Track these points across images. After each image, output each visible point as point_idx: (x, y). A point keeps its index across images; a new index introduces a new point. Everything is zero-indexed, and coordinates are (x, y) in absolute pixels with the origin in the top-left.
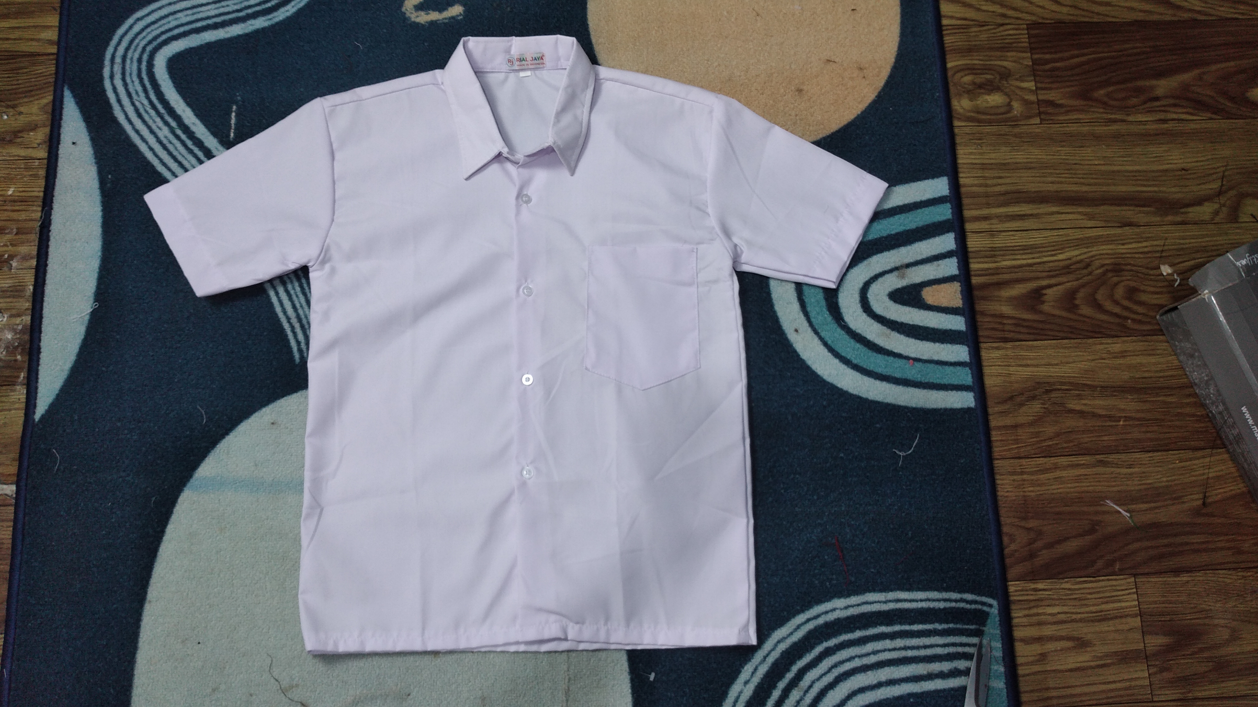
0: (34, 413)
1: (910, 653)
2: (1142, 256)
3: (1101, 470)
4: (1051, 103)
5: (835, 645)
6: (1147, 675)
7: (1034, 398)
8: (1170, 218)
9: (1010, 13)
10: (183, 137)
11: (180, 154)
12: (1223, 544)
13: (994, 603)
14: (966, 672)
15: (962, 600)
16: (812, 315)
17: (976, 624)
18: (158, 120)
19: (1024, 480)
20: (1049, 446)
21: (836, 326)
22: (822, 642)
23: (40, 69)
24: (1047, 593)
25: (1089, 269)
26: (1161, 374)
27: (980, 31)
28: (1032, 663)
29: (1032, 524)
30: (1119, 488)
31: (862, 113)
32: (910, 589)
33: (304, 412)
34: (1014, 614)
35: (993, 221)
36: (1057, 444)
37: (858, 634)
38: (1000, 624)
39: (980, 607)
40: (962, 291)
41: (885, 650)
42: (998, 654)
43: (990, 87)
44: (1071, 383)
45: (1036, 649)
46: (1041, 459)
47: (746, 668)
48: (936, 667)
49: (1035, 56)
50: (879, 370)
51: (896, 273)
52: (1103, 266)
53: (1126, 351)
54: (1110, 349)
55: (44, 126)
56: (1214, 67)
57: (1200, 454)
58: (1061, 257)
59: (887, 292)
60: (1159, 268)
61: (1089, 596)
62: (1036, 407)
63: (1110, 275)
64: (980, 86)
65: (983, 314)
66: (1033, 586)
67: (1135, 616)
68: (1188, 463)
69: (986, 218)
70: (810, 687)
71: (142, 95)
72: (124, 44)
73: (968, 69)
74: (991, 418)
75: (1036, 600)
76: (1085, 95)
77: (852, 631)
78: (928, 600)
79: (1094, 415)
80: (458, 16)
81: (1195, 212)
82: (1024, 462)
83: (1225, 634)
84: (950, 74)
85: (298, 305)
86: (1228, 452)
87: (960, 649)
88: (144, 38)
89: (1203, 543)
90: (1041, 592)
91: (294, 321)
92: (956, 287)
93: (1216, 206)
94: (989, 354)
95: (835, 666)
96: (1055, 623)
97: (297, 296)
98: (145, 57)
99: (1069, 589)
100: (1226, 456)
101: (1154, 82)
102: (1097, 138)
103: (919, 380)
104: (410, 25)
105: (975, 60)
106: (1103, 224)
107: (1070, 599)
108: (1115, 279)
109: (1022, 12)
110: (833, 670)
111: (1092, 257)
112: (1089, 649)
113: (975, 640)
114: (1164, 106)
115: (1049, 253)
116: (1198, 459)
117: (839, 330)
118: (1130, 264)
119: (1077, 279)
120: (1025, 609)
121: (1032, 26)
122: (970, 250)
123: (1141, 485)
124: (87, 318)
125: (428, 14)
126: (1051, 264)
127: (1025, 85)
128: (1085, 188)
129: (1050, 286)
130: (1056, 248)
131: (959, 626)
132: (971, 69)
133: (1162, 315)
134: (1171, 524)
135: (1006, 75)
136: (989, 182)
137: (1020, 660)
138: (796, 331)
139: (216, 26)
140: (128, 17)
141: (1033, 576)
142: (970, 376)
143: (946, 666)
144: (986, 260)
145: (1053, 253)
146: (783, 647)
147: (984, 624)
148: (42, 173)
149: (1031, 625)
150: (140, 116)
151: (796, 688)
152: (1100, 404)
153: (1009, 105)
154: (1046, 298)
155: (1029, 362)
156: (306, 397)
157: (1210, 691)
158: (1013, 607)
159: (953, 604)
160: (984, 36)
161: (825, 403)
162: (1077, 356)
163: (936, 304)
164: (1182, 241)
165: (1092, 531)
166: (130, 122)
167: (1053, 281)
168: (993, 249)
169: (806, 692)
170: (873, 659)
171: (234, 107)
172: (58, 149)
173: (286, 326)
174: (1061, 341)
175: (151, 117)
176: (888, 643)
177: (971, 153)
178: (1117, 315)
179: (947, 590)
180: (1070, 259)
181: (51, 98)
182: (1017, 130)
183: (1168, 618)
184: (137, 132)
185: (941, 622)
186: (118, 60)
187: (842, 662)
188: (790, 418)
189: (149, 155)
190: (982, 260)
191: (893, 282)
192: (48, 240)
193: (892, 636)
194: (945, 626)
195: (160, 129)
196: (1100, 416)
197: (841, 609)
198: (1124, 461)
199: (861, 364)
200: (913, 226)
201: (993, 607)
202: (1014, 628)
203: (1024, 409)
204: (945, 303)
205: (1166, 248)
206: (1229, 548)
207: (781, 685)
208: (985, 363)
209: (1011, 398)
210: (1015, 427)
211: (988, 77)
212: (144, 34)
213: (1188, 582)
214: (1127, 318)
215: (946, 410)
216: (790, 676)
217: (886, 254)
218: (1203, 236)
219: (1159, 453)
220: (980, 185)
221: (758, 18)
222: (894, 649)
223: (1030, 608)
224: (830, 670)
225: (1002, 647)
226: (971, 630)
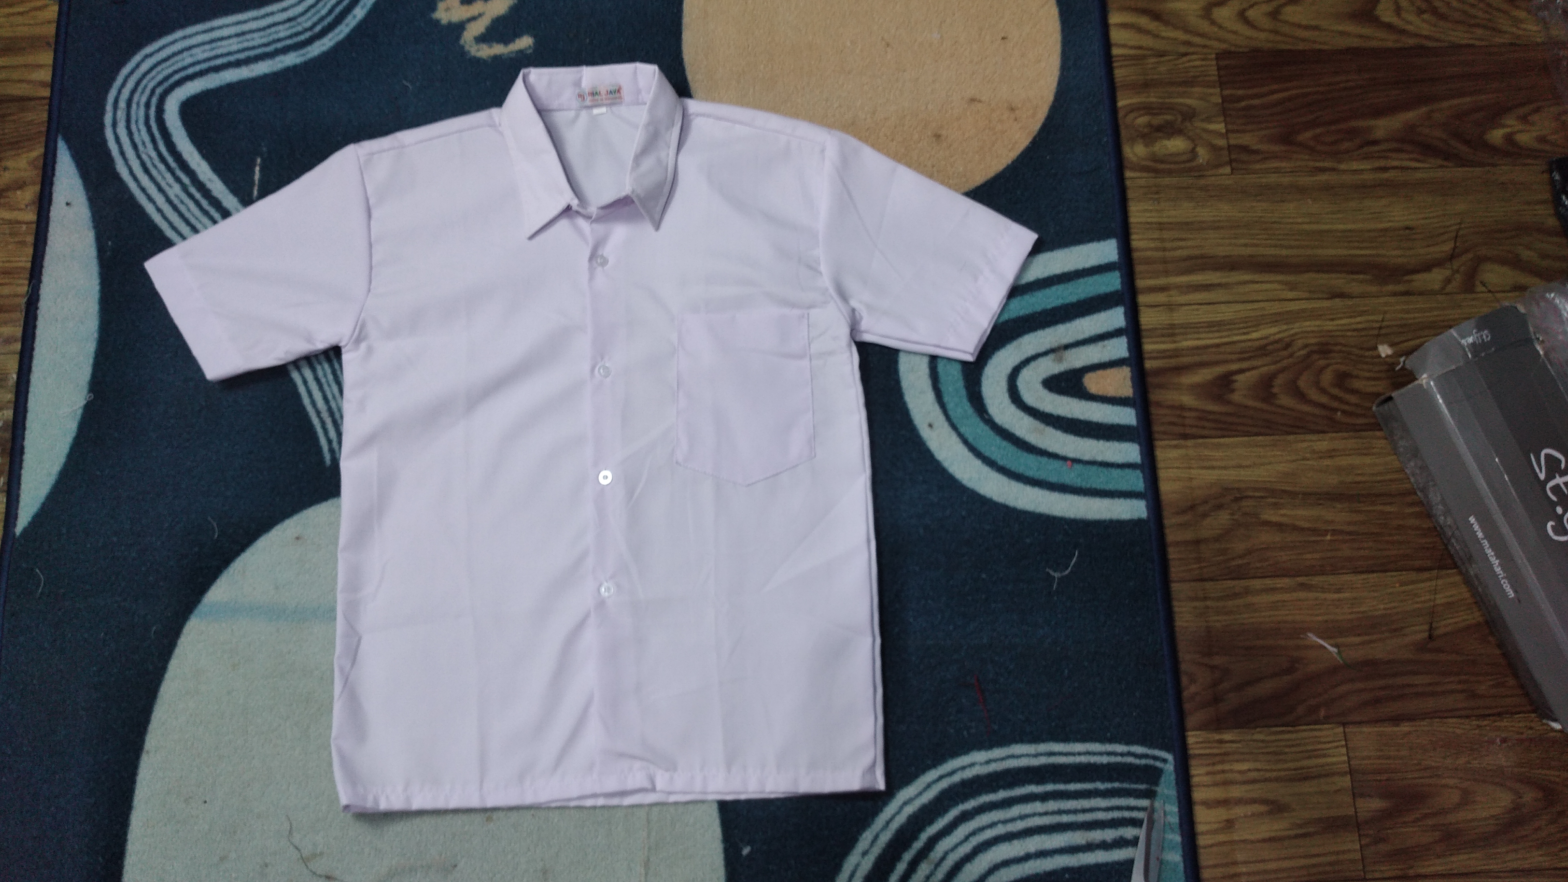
0: (15, 525)
1: (1065, 819)
2: (1355, 334)
3: (1302, 595)
4: (1245, 149)
5: (974, 808)
6: (1358, 847)
7: (1220, 507)
8: (1391, 288)
9: (1197, 40)
10: (198, 196)
11: (193, 215)
12: (1454, 687)
13: (1169, 757)
14: (1134, 842)
15: (1129, 754)
16: (950, 406)
17: (1147, 783)
18: (168, 176)
19: (1207, 607)
20: (1239, 566)
21: (978, 419)
22: (958, 804)
23: (30, 116)
24: (1234, 745)
25: (1290, 350)
26: (1379, 478)
27: (1158, 63)
28: (1215, 832)
29: (1217, 660)
30: (1325, 618)
31: (1013, 162)
32: (1066, 740)
33: (335, 525)
34: (1193, 771)
35: (1172, 293)
36: (1249, 564)
37: (1002, 795)
38: (1177, 783)
39: (1151, 762)
40: (1132, 378)
41: (1034, 815)
42: (1174, 819)
43: (1168, 130)
44: (1266, 490)
45: (1221, 814)
46: (1229, 582)
47: (864, 835)
48: (1097, 835)
49: (1227, 92)
50: (1030, 473)
51: (1051, 356)
52: (1306, 346)
53: (1334, 450)
54: (1315, 447)
55: (34, 184)
56: (1445, 104)
57: (1426, 575)
58: (1255, 335)
59: (1040, 379)
60: (1376, 348)
61: (1287, 750)
62: (1223, 518)
63: (1315, 357)
64: (1159, 129)
65: (1159, 404)
66: (1217, 737)
67: (1344, 774)
68: (1410, 587)
69: (1163, 289)
70: (943, 859)
71: (150, 146)
72: (130, 85)
73: (1144, 108)
74: (1167, 531)
75: (1221, 754)
76: (1287, 139)
77: (994, 790)
78: (1088, 753)
79: (1295, 528)
80: (526, 49)
81: (1422, 280)
82: (1208, 585)
83: (1455, 797)
84: (1121, 114)
85: (330, 397)
86: (1460, 573)
87: (1127, 814)
88: (153, 78)
89: (1430, 684)
90: (1228, 745)
91: (325, 415)
92: (1125, 373)
93: (1448, 273)
94: (1166, 454)
95: (973, 833)
96: (1245, 783)
97: (329, 385)
98: (154, 101)
99: (1263, 741)
100: (1458, 578)
101: (1372, 122)
102: (1302, 191)
103: (1079, 485)
104: (470, 59)
105: (1152, 98)
106: (1307, 295)
107: (1263, 753)
108: (1322, 363)
109: (1210, 39)
110: (971, 839)
111: (1293, 335)
112: (1286, 814)
113: (1145, 803)
114: (1384, 151)
115: (1241, 331)
116: (1423, 581)
117: (982, 425)
118: (1341, 344)
119: (1275, 363)
120: (1209, 765)
121: (1221, 56)
122: (1143, 327)
123: (1351, 613)
124: (80, 412)
125: (490, 47)
126: (1243, 345)
127: (1212, 127)
128: (1284, 252)
129: (1241, 371)
130: (1250, 324)
131: (1126, 785)
132: (1147, 109)
133: (1378, 406)
134: (1389, 662)
135: (1190, 115)
136: (1168, 245)
137: (1200, 828)
138: (930, 426)
139: (238, 64)
140: (134, 53)
141: (1217, 724)
142: (1141, 480)
143: (1109, 835)
144: (1163, 339)
145: (1245, 331)
146: (909, 810)
147: (1156, 783)
148: (30, 239)
149: (1216, 784)
150: (146, 171)
151: (925, 861)
152: (1302, 514)
153: (1193, 151)
154: (1236, 385)
155: (1215, 464)
156: (339, 507)
157: (1436, 866)
158: (1193, 762)
159: (1119, 759)
160: (1162, 69)
161: (964, 513)
162: (1274, 456)
163: (1100, 393)
164: (1406, 316)
165: (1290, 670)
166: (135, 179)
167: (1245, 365)
168: (1172, 326)
169: (938, 865)
170: (1020, 825)
171: (259, 160)
172: (49, 211)
173: (316, 421)
174: (1254, 438)
175: (159, 172)
176: (1038, 806)
177: (1146, 211)
178: (1323, 406)
179: (1111, 741)
180: (1266, 338)
181: (42, 150)
182: (1202, 182)
183: (1384, 777)
184: (143, 190)
185: (1103, 780)
186: (122, 104)
187: (982, 829)
188: (921, 531)
189: (157, 218)
190: (1159, 339)
191: (1049, 367)
192: (35, 318)
193: (1044, 797)
194: (1108, 785)
195: (170, 186)
196: (1303, 529)
197: (981, 764)
198: (1332, 585)
199: (1008, 467)
200: (1073, 299)
201: (1168, 762)
202: (1194, 789)
203: (1207, 521)
204: (1111, 392)
205: (1385, 324)
206: (1462, 691)
207: (908, 856)
208: (1160, 465)
209: (1192, 507)
210: (1197, 542)
211: (1169, 117)
212: (154, 73)
213: (1409, 733)
214: (1335, 410)
215: (1111, 522)
216: (918, 845)
217: (1040, 333)
218: (1431, 309)
219: (1375, 575)
220: (1157, 249)
221: (889, 50)
222: (1046, 814)
223: (1214, 764)
224: (967, 838)
225: (1179, 812)
226: (1141, 790)
